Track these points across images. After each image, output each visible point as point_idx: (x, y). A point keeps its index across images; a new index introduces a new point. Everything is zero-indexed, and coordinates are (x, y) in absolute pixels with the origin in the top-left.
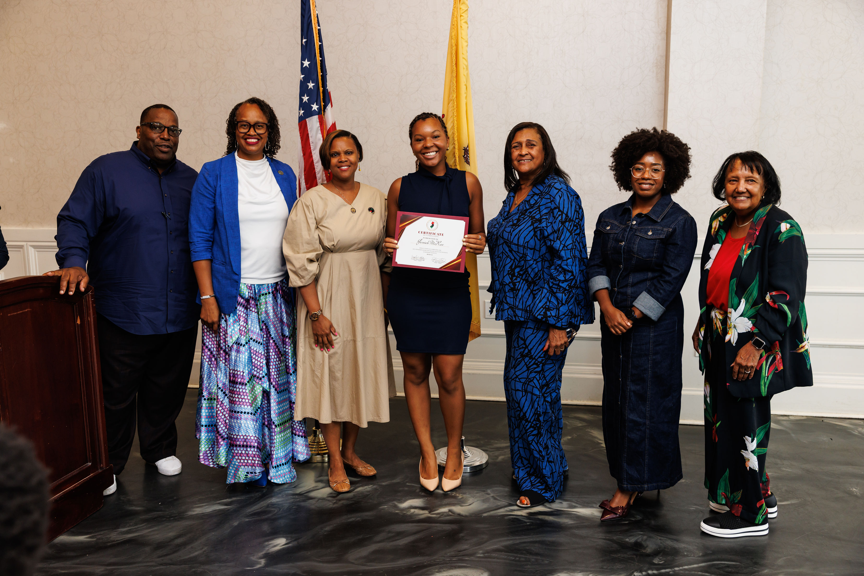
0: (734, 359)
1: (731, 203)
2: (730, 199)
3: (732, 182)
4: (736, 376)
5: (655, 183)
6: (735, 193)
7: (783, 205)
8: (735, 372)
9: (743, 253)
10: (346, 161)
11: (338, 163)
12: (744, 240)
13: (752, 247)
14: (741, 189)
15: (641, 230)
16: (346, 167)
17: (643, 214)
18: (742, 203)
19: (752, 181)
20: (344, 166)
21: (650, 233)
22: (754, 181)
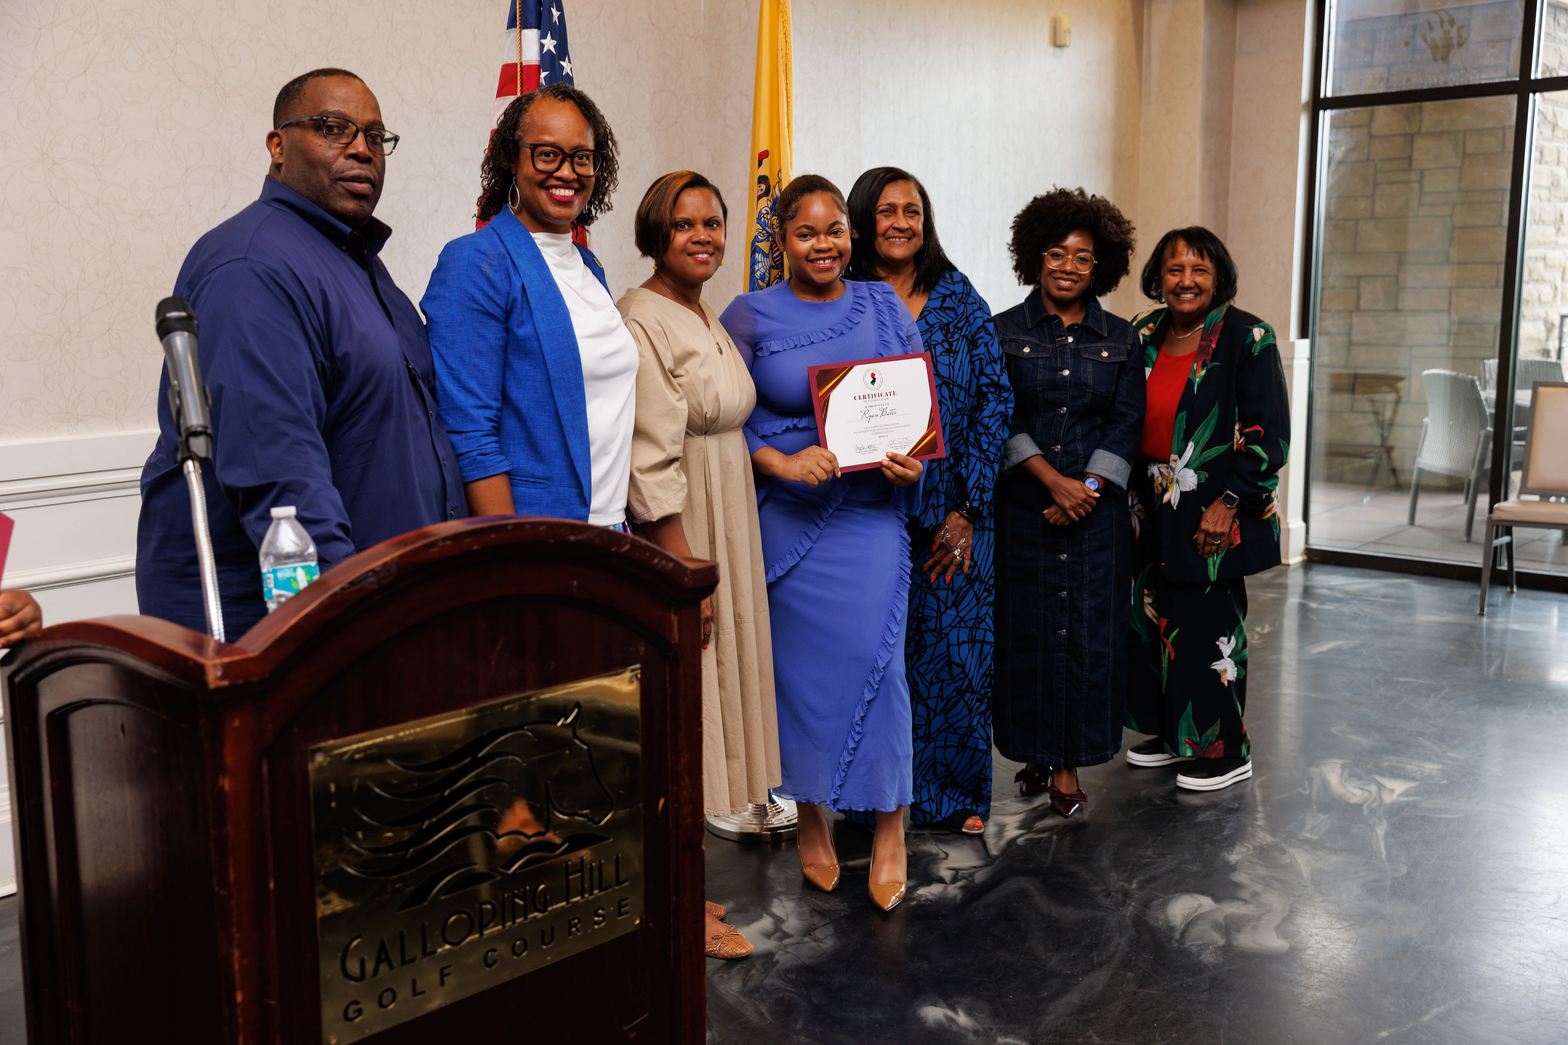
0: (1197, 527)
1: (1172, 303)
2: (1171, 297)
3: (1173, 273)
4: (1202, 550)
5: (1080, 280)
6: (1178, 288)
7: (1241, 302)
8: (1199, 544)
9: (1195, 375)
10: (709, 242)
11: (690, 244)
12: (1194, 357)
13: (1207, 365)
14: (1187, 282)
15: (1086, 350)
16: (705, 256)
17: (1077, 324)
18: (1189, 303)
19: (1202, 270)
20: (703, 253)
21: (1105, 354)
22: (1205, 271)
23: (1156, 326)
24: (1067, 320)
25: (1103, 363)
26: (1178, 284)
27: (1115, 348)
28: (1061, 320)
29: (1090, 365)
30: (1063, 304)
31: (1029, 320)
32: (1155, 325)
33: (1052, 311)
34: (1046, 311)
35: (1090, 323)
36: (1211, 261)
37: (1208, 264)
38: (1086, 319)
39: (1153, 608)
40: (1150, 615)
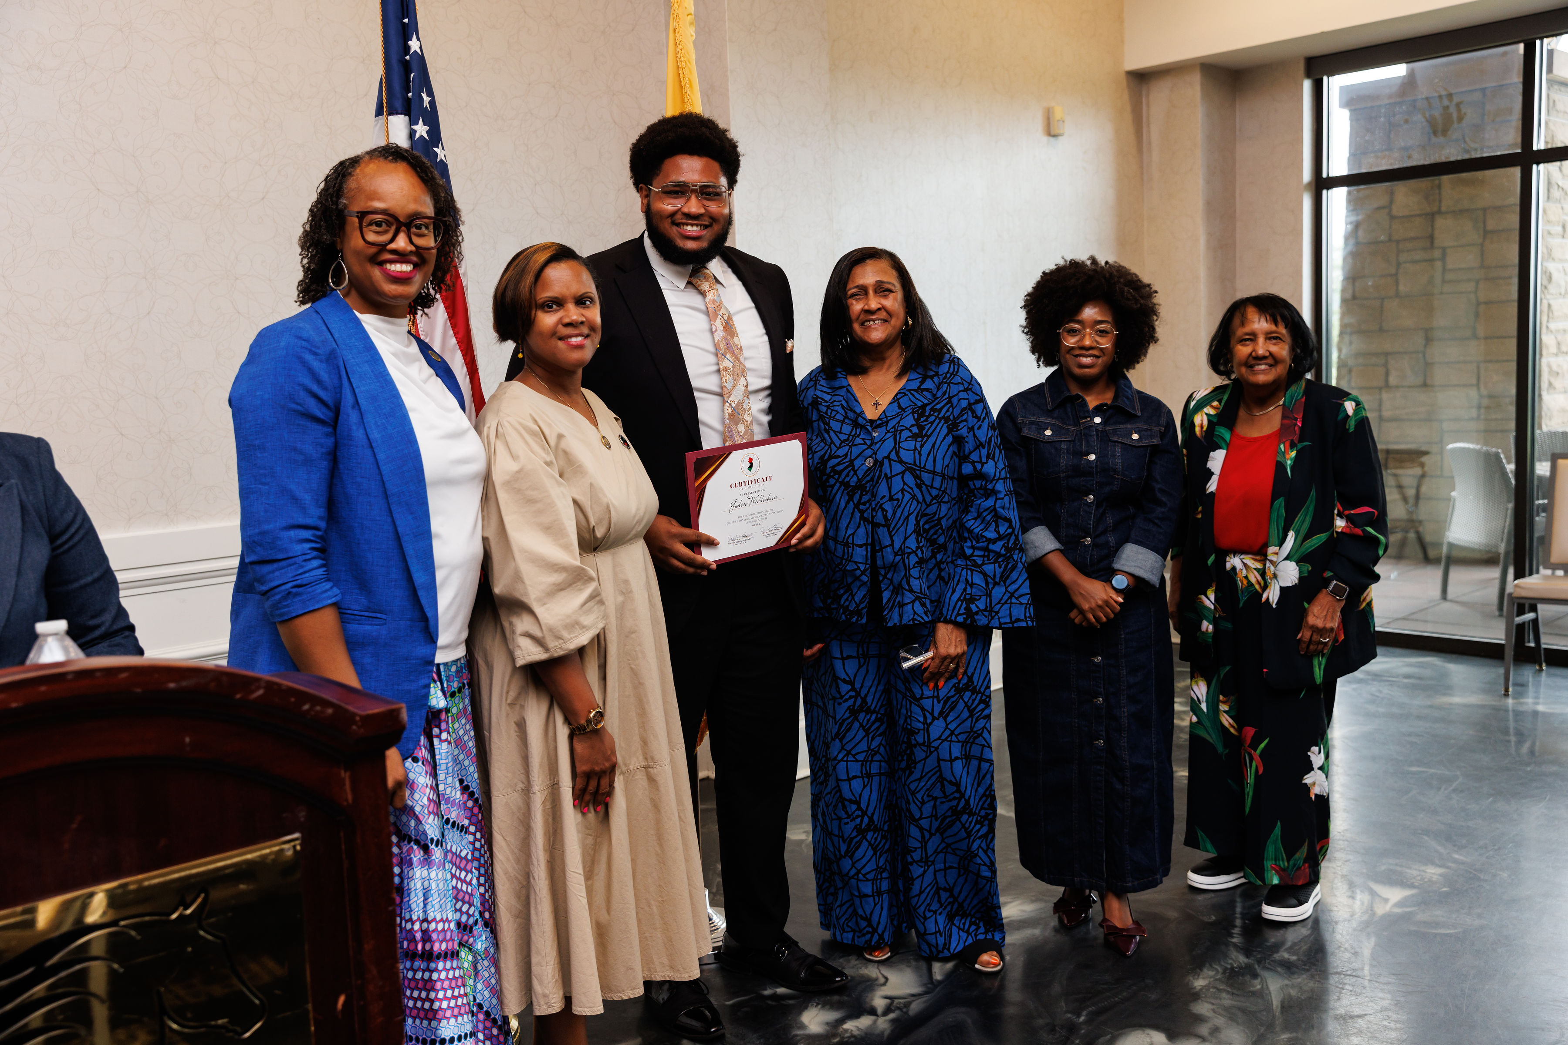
5: (1102, 354)
9: (1285, 457)
10: (582, 323)
11: (560, 326)
12: (1278, 436)
13: (1296, 446)
14: (1261, 352)
15: (1115, 431)
16: (580, 339)
17: (1106, 405)
18: (1263, 375)
19: (1276, 338)
20: (576, 336)
21: (1135, 437)
22: (1280, 339)
23: (1223, 404)
24: (1092, 402)
25: (1132, 447)
26: (1251, 354)
27: (1147, 430)
28: (1084, 400)
29: (1118, 450)
30: (1088, 383)
31: (1049, 399)
32: (1220, 404)
33: (1075, 390)
34: (1069, 390)
35: (1120, 403)
36: (1286, 328)
37: (1283, 330)
38: (1116, 398)
39: (1231, 717)
40: (1226, 724)
